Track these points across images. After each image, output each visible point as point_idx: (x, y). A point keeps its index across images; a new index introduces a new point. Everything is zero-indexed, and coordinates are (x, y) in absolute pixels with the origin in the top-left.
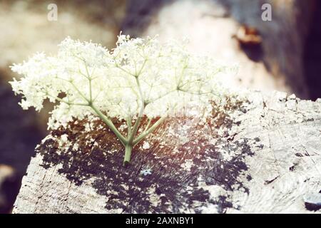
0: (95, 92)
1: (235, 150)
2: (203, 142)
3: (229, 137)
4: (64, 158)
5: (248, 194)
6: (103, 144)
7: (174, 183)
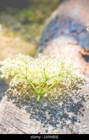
0: (28, 74)
1: (79, 99)
2: (67, 95)
3: (77, 94)
4: (15, 98)
5: (83, 117)
6: (29, 93)
7: (55, 110)
